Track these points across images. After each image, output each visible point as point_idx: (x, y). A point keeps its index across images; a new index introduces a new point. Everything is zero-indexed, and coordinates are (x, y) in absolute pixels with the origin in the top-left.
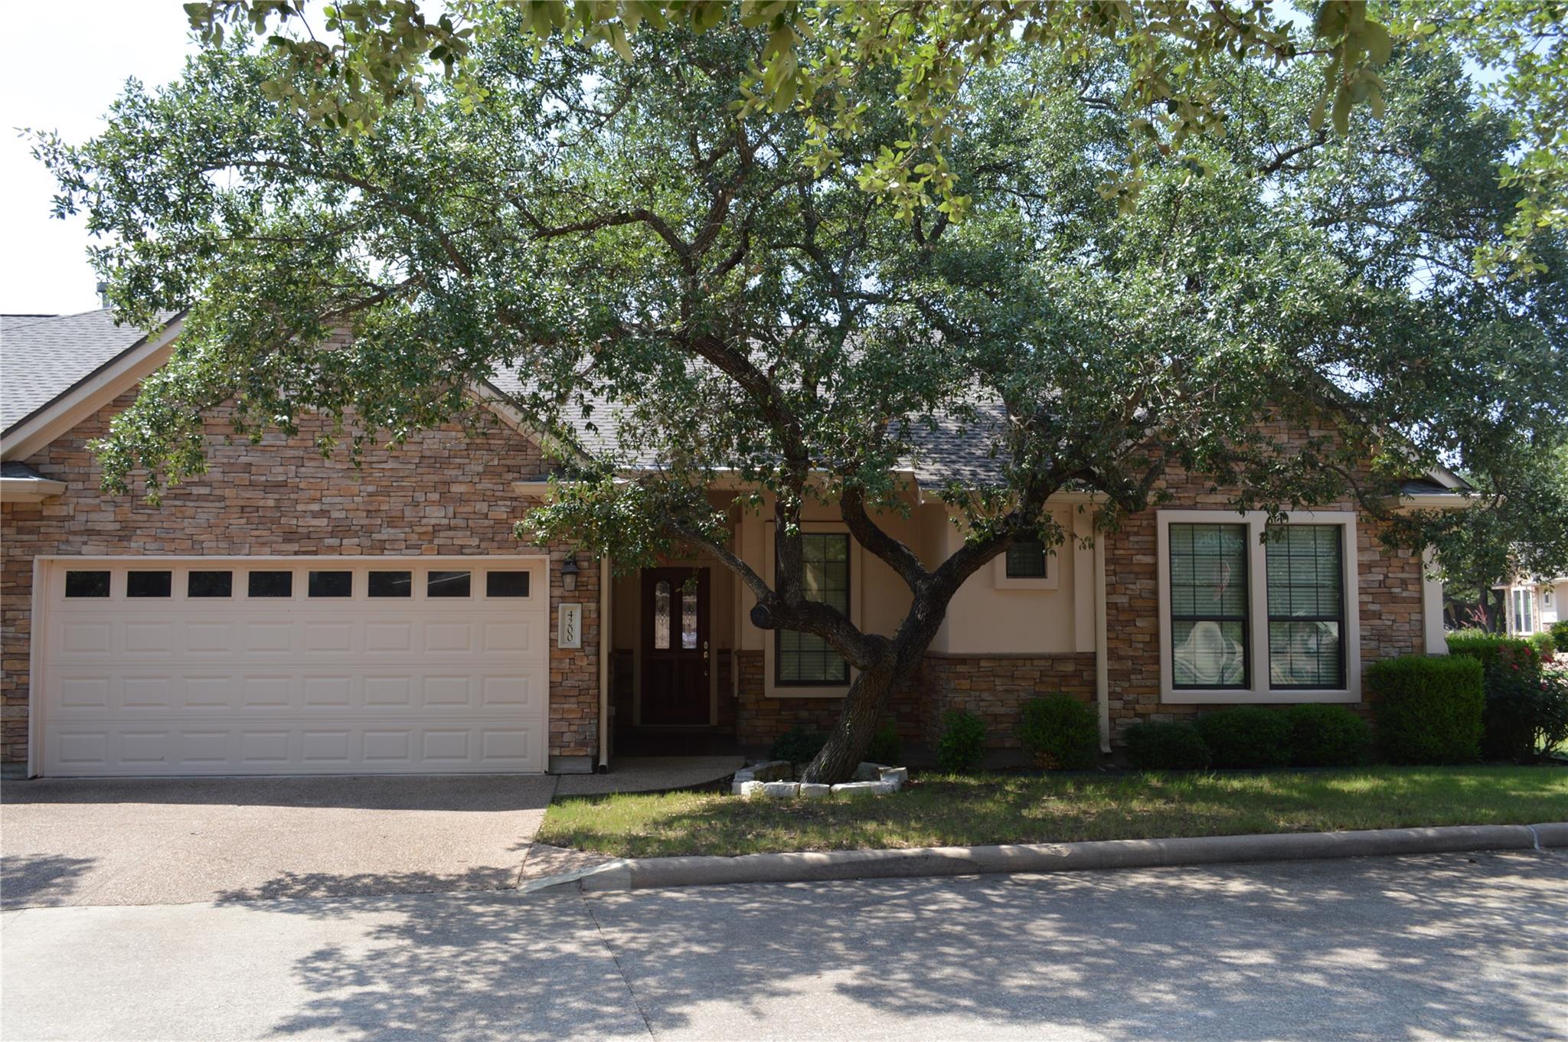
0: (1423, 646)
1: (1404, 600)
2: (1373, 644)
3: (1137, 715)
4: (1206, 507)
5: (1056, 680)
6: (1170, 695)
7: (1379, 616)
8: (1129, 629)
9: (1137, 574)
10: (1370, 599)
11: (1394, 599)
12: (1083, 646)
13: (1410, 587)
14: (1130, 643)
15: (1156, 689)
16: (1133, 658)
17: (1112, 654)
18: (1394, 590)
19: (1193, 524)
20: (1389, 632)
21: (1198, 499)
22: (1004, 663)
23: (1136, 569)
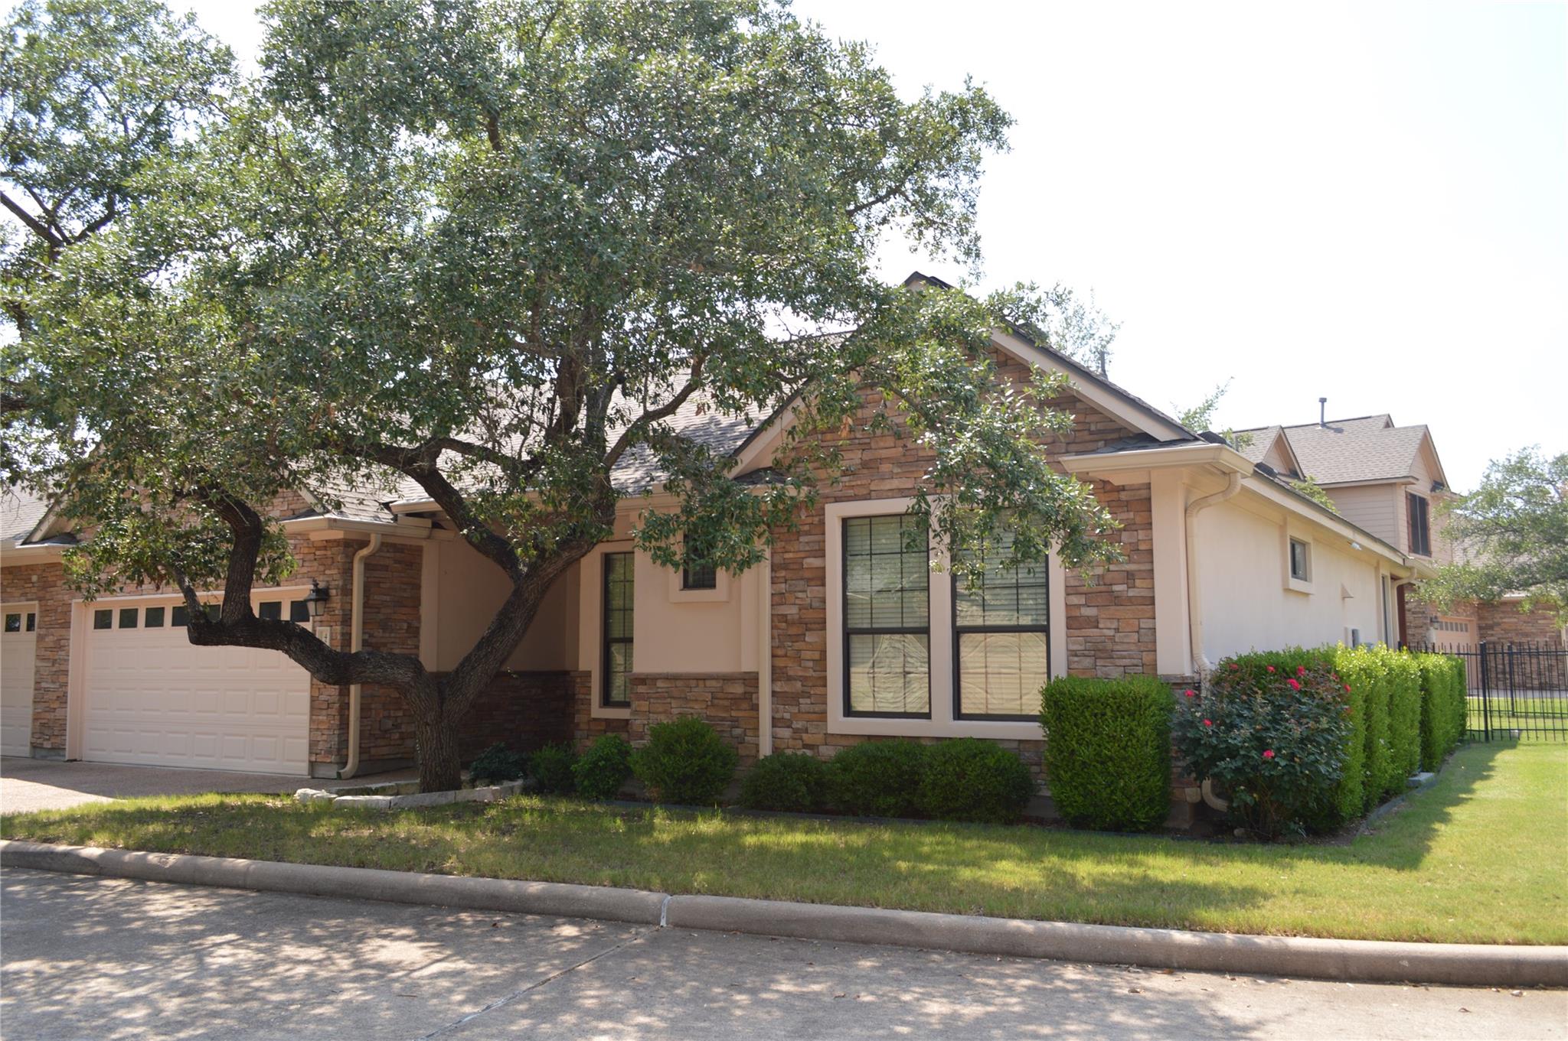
0: (1154, 666)
1: (1131, 601)
2: (1087, 662)
3: (806, 746)
4: (881, 496)
5: (726, 703)
6: (837, 723)
7: (1095, 623)
8: (797, 646)
9: (809, 580)
10: (1082, 600)
11: (1117, 600)
12: (747, 667)
13: (1138, 582)
14: (798, 659)
15: (823, 716)
16: (803, 679)
17: (777, 674)
18: (1116, 588)
19: (870, 517)
20: (1109, 646)
21: (873, 487)
22: (679, 683)
23: (807, 575)
